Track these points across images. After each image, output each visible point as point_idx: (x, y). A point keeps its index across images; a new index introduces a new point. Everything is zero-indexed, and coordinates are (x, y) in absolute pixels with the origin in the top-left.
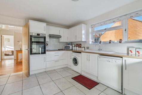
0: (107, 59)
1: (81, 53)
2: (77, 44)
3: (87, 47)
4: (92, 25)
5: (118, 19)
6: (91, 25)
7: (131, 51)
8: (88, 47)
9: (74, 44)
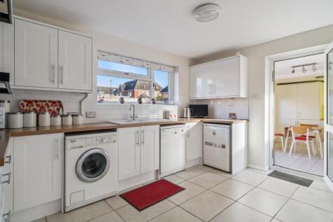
2: (30, 103)
6: (98, 51)
8: (95, 113)
9: (9, 102)
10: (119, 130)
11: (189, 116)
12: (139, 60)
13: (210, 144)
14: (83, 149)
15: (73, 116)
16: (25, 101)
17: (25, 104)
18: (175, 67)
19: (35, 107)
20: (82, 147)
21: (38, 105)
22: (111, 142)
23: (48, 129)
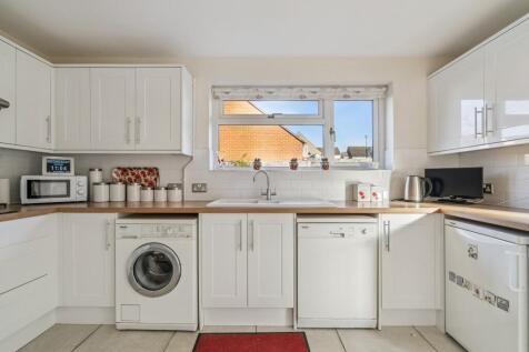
0: (335, 228)
1: (194, 215)
2: (124, 171)
3: (193, 185)
4: (219, 87)
5: (314, 92)
6: (213, 87)
7: (361, 194)
8: (204, 185)
9: (100, 170)
10: (202, 216)
11: (417, 197)
12: (291, 87)
13: (461, 282)
14: (136, 240)
15: (167, 189)
16: (119, 168)
17: (120, 172)
18: (386, 86)
19: (130, 176)
20: (135, 237)
21: (133, 174)
22: (182, 236)
23: (103, 206)
